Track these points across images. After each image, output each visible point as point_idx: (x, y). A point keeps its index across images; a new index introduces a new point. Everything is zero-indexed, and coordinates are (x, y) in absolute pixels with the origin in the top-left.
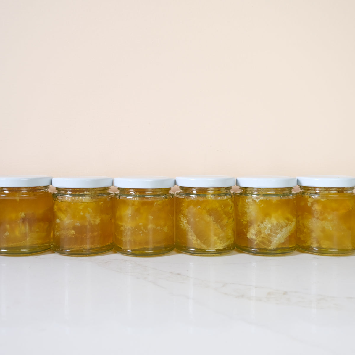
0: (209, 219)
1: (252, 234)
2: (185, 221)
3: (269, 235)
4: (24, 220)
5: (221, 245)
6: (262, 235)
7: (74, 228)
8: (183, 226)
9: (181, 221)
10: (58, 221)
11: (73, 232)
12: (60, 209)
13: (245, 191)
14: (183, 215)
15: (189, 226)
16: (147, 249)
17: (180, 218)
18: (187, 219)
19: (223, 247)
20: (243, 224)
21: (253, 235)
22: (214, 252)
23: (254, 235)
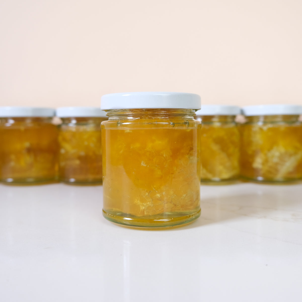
0: (215, 148)
1: (258, 163)
3: (277, 164)
4: (29, 150)
6: (269, 164)
7: (80, 158)
10: (63, 151)
11: (77, 162)
12: (65, 140)
13: (251, 120)
23: (261, 164)
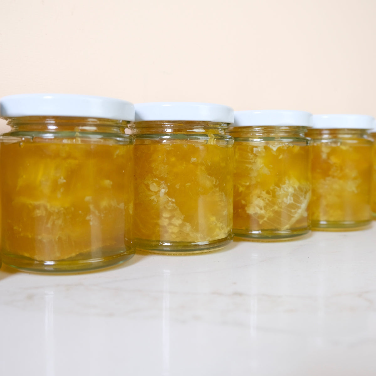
1: (257, 207)
2: (163, 191)
5: (223, 231)
6: (276, 208)
8: (156, 200)
9: (149, 190)
14: (158, 178)
15: (170, 199)
16: (88, 256)
17: (147, 186)
18: (169, 184)
19: (226, 234)
20: (240, 191)
21: (261, 209)
22: (207, 247)
23: (263, 208)
